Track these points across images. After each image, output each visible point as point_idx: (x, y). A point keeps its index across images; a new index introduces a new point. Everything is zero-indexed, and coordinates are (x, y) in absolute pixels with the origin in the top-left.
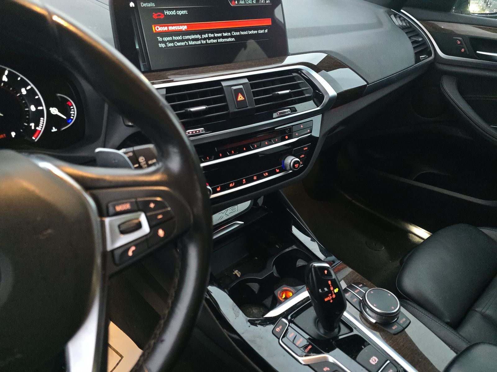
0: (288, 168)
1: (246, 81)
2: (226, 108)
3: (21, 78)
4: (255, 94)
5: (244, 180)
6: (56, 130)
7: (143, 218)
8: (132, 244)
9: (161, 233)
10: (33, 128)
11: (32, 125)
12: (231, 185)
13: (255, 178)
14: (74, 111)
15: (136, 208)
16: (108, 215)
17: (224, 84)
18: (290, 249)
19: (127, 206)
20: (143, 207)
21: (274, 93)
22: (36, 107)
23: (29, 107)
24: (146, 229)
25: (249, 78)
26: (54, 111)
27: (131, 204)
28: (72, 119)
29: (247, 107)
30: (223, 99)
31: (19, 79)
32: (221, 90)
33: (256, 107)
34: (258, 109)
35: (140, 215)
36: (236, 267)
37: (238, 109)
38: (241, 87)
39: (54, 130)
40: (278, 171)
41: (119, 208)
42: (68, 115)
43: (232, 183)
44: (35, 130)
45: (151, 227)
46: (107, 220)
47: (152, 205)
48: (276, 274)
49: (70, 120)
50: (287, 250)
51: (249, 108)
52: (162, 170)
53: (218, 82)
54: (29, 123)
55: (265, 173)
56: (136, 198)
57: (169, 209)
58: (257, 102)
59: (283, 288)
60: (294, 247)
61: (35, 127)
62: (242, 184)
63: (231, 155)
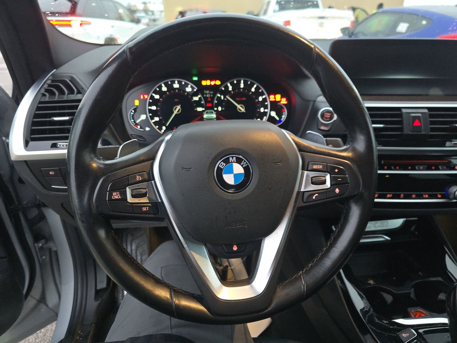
0: (452, 196)
1: (426, 111)
2: (401, 129)
3: (262, 91)
4: (432, 123)
5: (402, 195)
7: (328, 178)
8: (316, 192)
9: (337, 191)
12: (388, 196)
13: (414, 196)
14: (285, 116)
15: (325, 170)
16: (307, 170)
17: (404, 111)
18: (435, 279)
19: (320, 167)
20: (330, 170)
21: (451, 125)
22: (264, 109)
23: (260, 109)
24: (328, 184)
25: (429, 109)
26: (273, 114)
27: (323, 166)
28: (282, 121)
29: (422, 132)
30: (401, 122)
31: (260, 91)
32: (400, 115)
33: (431, 134)
34: (432, 136)
35: (327, 175)
36: (373, 278)
37: (412, 132)
38: (420, 115)
40: (439, 196)
41: (315, 167)
42: (280, 117)
43: (390, 194)
45: (331, 185)
46: (306, 172)
47: (336, 170)
48: (412, 296)
50: (432, 279)
51: (423, 133)
52: (351, 149)
53: (399, 109)
55: (425, 194)
56: (327, 163)
57: (347, 176)
58: (432, 130)
59: (418, 310)
60: (440, 279)
62: (399, 198)
63: (395, 169)
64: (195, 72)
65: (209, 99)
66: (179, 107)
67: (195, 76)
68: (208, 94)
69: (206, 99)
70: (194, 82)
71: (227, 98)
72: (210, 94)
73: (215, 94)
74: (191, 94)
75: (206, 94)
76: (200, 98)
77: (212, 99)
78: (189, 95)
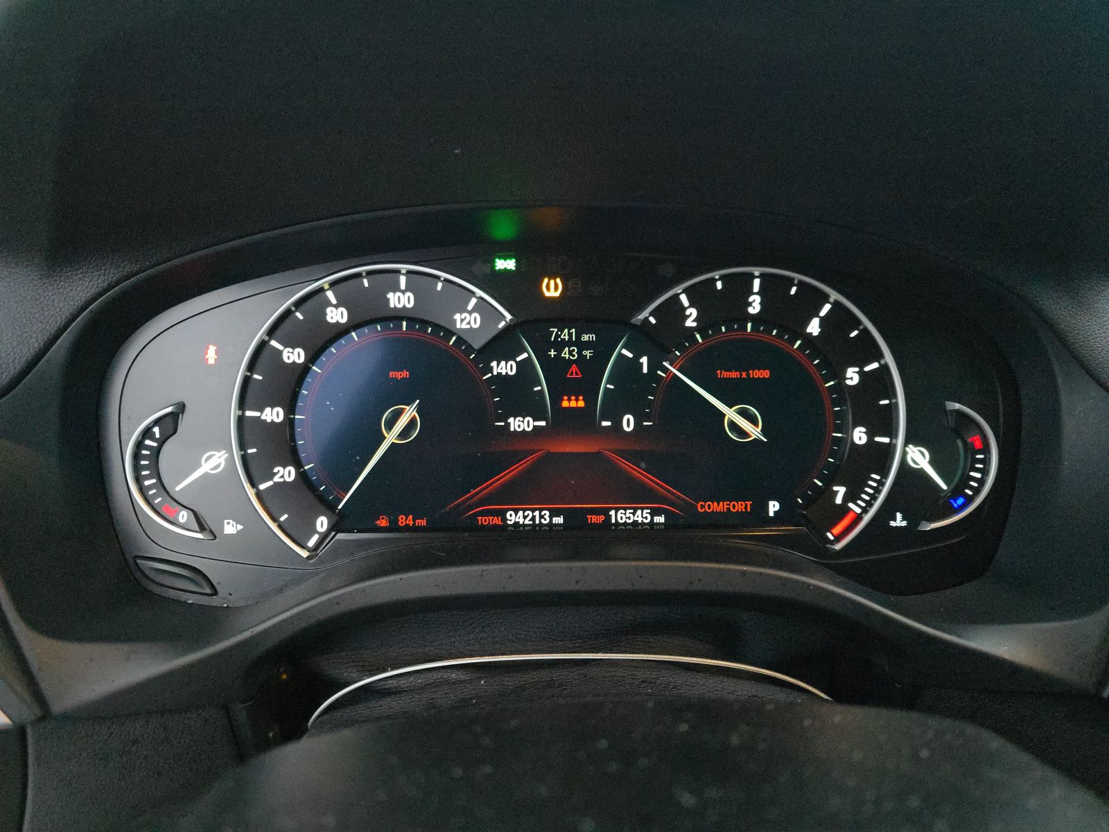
6: (904, 524)
10: (839, 500)
11: (841, 491)
14: (985, 472)
22: (871, 434)
23: (848, 430)
26: (919, 458)
28: (969, 500)
39: (899, 521)
42: (959, 480)
44: (844, 509)
49: (960, 501)
54: (830, 481)
61: (846, 499)
64: (503, 227)
65: (574, 373)
66: (410, 412)
67: (505, 249)
68: (570, 343)
69: (555, 369)
70: (496, 284)
71: (665, 370)
72: (582, 346)
73: (603, 350)
74: (477, 344)
75: (560, 346)
76: (524, 366)
77: (592, 370)
78: (470, 349)
